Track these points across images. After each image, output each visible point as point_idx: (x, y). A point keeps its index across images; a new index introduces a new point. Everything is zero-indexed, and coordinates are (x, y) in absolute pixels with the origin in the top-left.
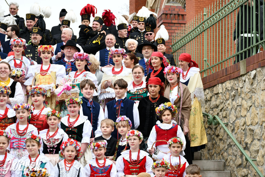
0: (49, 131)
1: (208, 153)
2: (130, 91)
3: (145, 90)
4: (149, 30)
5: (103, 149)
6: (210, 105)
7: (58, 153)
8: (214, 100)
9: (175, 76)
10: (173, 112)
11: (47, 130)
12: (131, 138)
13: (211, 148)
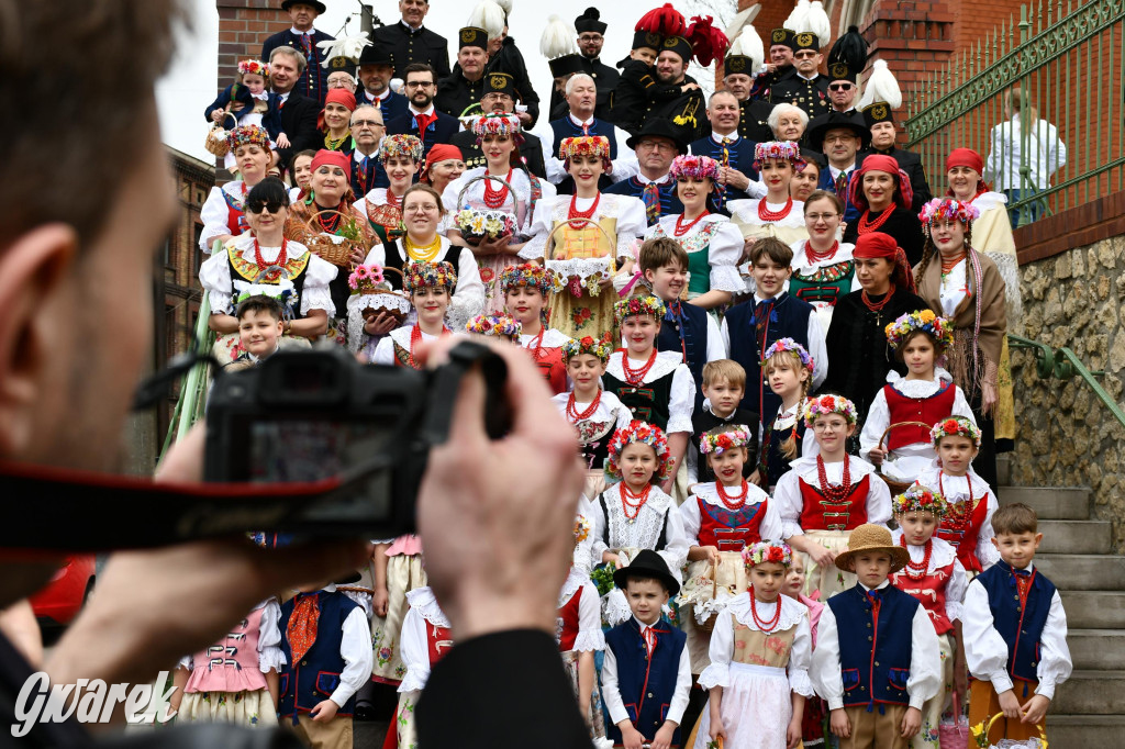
0: (572, 399)
1: (1035, 465)
2: (799, 270)
3: (844, 267)
4: (843, 75)
5: (739, 452)
6: (1040, 314)
7: (602, 467)
8: (1056, 299)
9: (957, 229)
10: (938, 341)
11: (567, 394)
12: (822, 419)
13: (1045, 448)
